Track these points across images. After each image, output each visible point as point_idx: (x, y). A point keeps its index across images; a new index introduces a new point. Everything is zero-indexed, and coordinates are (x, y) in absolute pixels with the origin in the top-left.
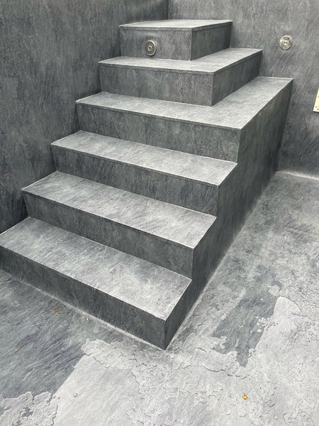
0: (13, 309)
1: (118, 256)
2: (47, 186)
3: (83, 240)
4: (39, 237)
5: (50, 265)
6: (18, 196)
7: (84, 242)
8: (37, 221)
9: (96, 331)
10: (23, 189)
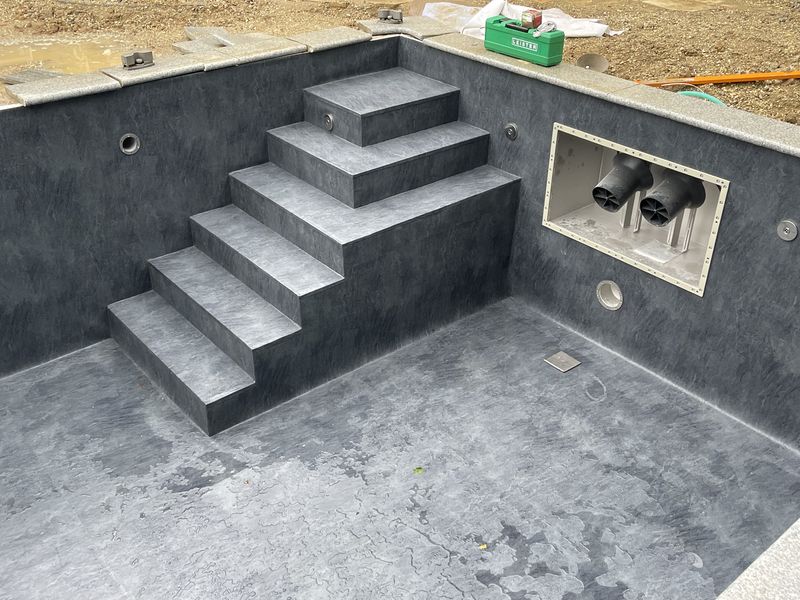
0: (106, 375)
1: (207, 347)
2: (174, 261)
3: (187, 325)
4: (149, 311)
5: (144, 340)
6: (143, 267)
7: (187, 326)
8: (158, 296)
9: (164, 408)
10: (150, 260)
